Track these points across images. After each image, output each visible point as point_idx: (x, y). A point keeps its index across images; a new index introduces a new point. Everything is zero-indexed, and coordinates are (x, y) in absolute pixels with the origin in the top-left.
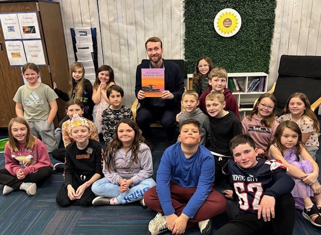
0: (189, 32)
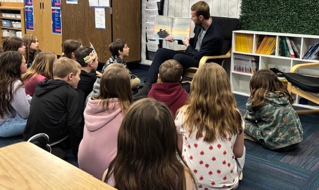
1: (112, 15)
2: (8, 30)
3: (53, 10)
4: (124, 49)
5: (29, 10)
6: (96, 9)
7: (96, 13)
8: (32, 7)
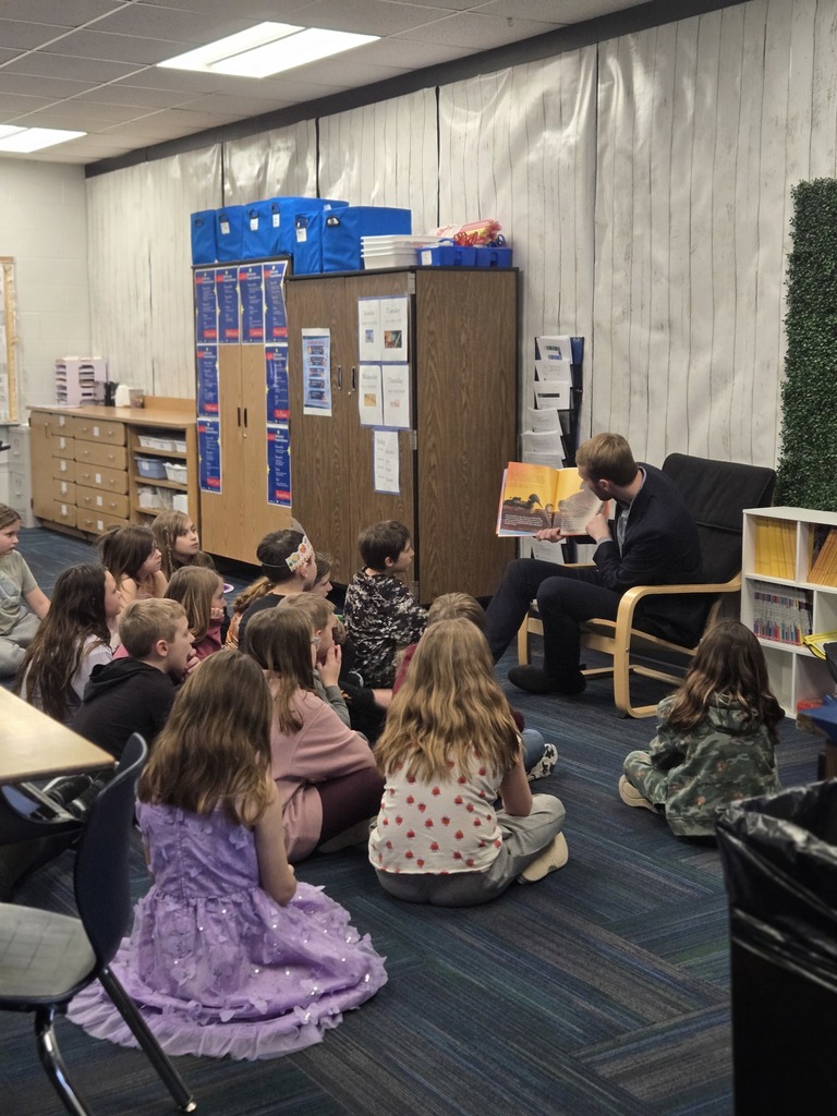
0: (794, 356)
1: (416, 453)
2: (154, 488)
3: (272, 431)
4: (403, 556)
5: (209, 430)
6: (378, 435)
7: (377, 446)
8: (218, 419)
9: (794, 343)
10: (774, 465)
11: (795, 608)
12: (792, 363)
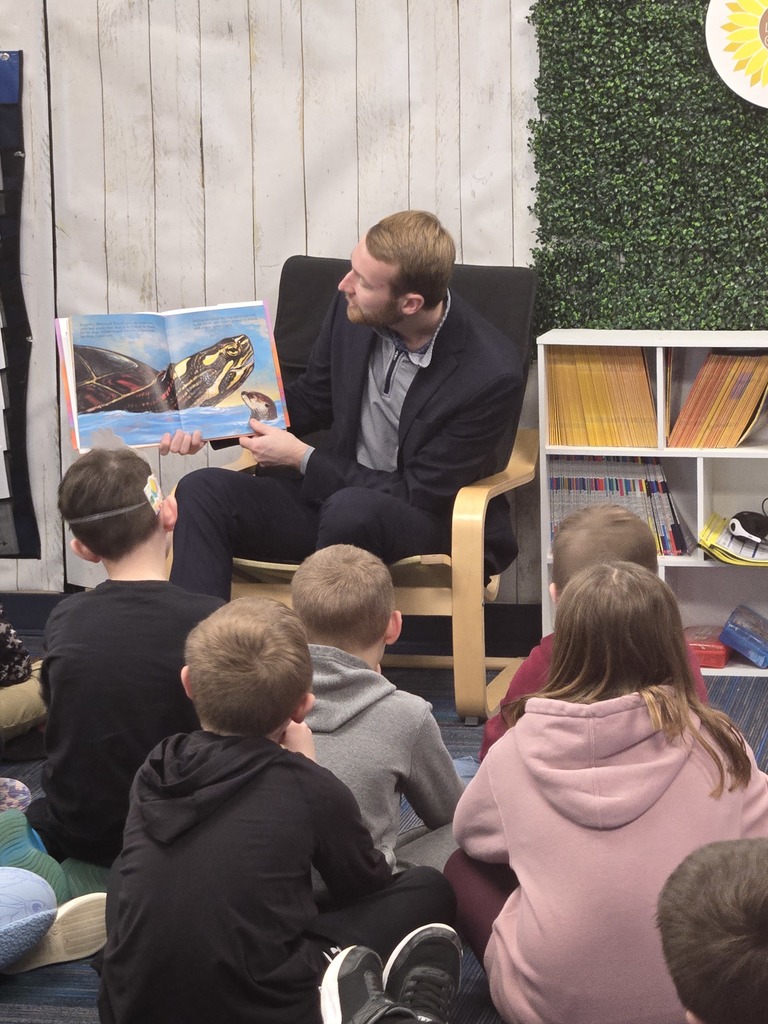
0: (558, 77)
9: (549, 49)
10: (524, 260)
11: (639, 494)
12: (550, 87)
